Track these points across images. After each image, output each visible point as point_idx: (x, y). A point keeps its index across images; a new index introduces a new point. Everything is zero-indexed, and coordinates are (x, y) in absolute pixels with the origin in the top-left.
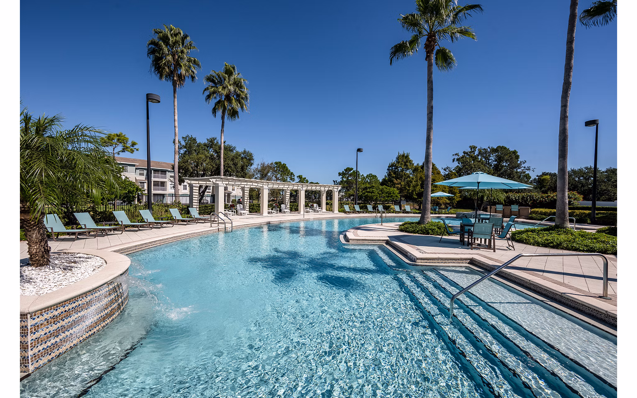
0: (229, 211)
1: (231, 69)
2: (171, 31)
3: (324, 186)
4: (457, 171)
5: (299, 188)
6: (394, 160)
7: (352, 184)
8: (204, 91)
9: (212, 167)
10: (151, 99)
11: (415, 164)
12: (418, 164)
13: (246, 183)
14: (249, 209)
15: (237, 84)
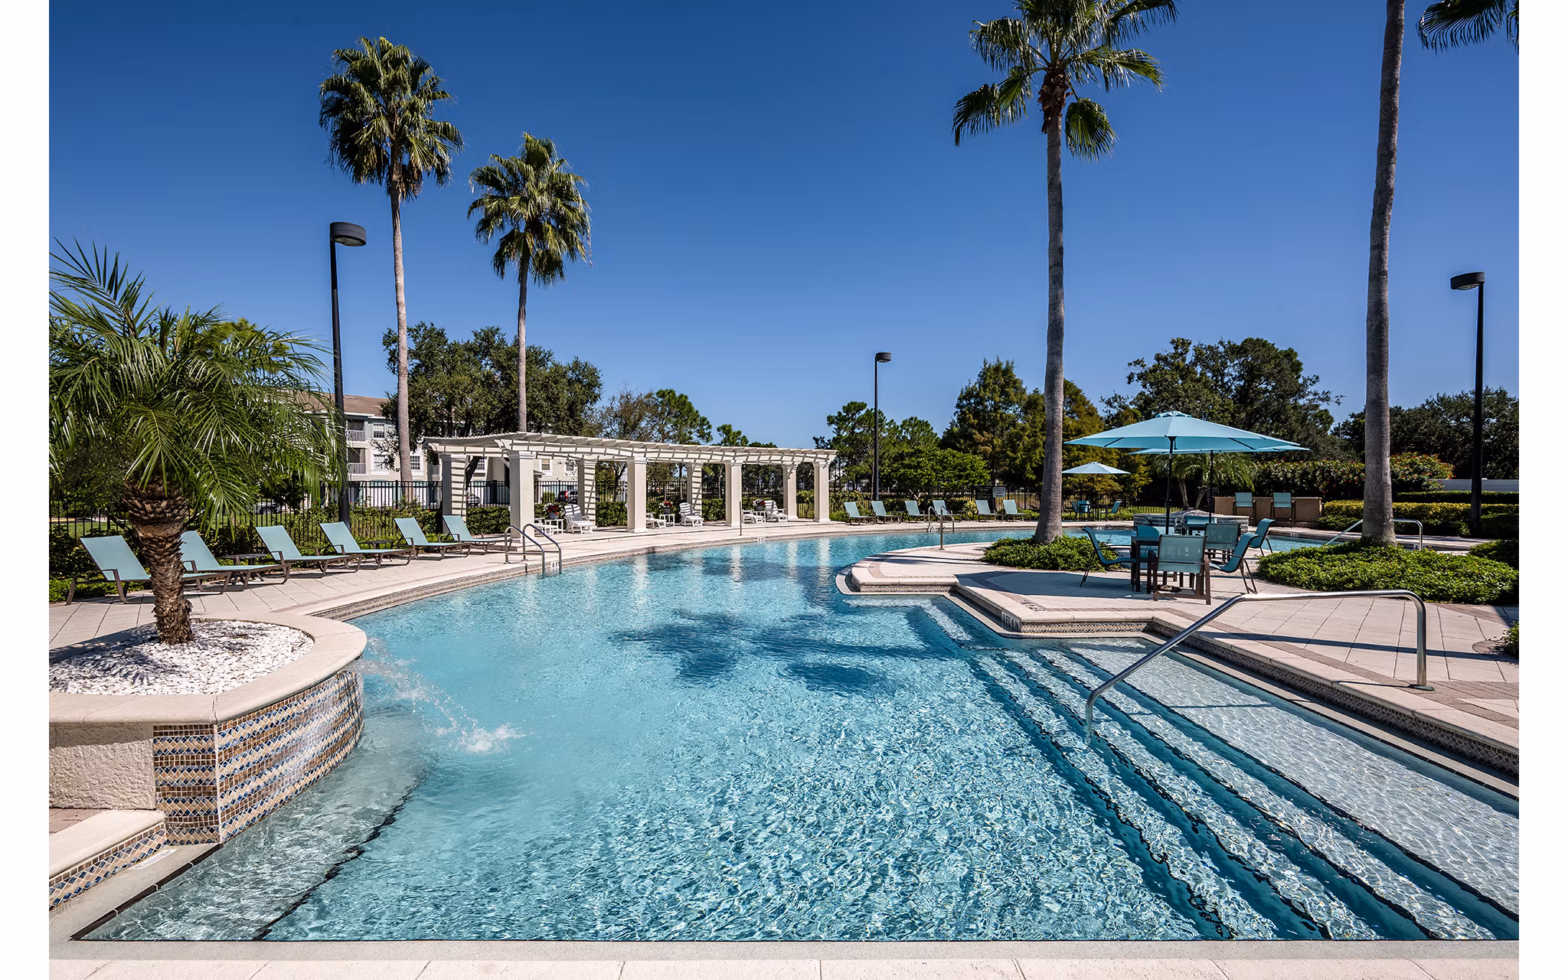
0: (546, 521)
1: (545, 150)
2: (383, 53)
3: (792, 452)
4: (1140, 406)
5: (725, 458)
6: (973, 380)
7: (865, 445)
8: (472, 208)
9: (489, 407)
10: (341, 236)
11: (1029, 392)
12: (1036, 391)
13: (588, 450)
14: (597, 517)
15: (560, 191)
